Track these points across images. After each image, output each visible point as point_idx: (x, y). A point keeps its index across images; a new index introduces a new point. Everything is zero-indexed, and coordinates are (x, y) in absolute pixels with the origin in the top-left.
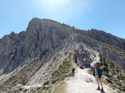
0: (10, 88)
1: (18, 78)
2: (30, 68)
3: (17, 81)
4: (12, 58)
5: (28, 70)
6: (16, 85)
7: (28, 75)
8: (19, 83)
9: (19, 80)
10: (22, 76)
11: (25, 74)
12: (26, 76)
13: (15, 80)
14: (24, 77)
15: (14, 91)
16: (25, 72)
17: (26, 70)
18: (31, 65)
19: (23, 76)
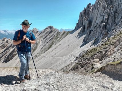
0: (89, 60)
1: (97, 51)
2: (115, 41)
3: (96, 54)
4: (103, 27)
5: (111, 45)
6: (94, 59)
7: (109, 51)
8: (97, 57)
9: (98, 54)
10: (101, 50)
11: (105, 48)
12: (106, 52)
13: (94, 53)
14: (104, 52)
15: (91, 64)
16: (106, 46)
17: (108, 43)
18: (117, 37)
19: (103, 50)
